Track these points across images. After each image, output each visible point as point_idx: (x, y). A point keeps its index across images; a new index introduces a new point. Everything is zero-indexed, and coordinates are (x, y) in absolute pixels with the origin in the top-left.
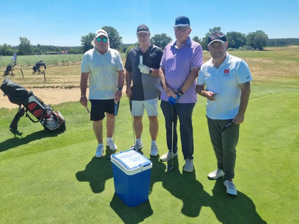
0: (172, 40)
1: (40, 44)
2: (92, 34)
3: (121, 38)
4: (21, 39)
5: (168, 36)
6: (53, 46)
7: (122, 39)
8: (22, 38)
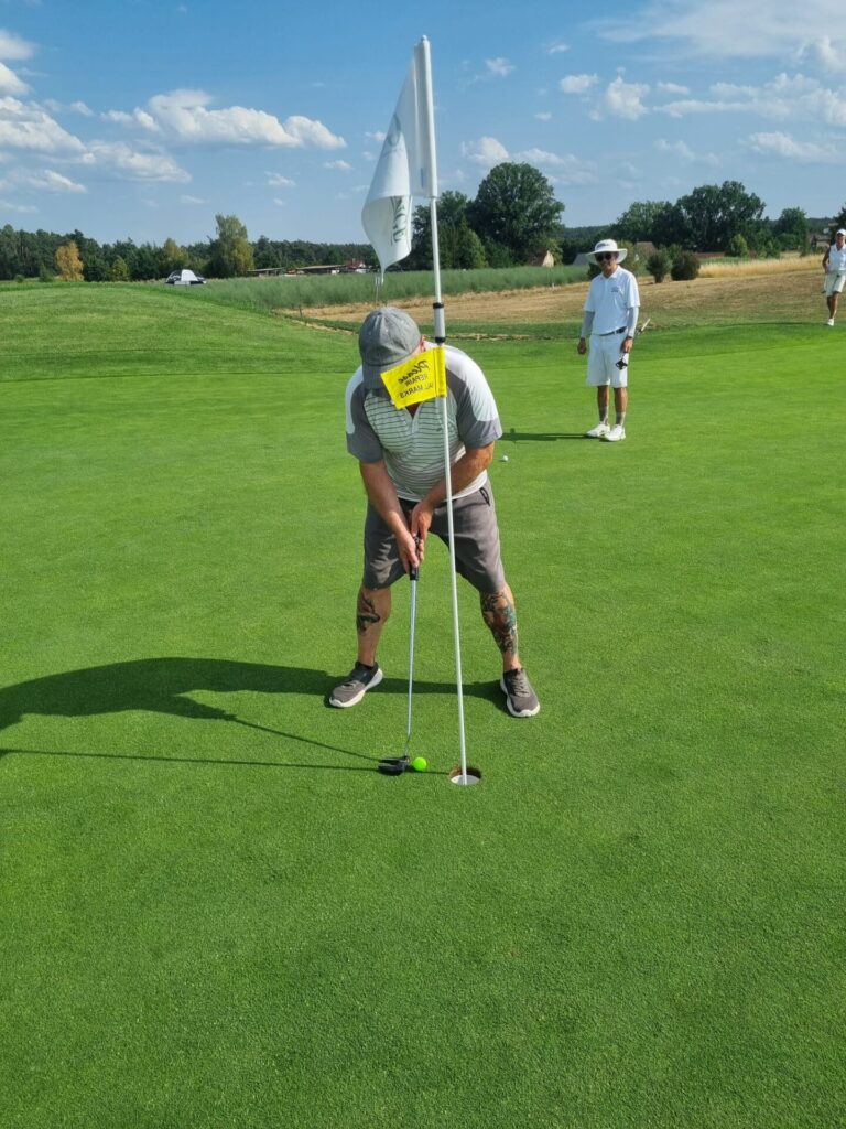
0: (762, 209)
1: (267, 236)
2: (454, 194)
3: (559, 207)
4: (220, 220)
5: (748, 191)
6: (307, 244)
7: (561, 213)
8: (225, 217)
